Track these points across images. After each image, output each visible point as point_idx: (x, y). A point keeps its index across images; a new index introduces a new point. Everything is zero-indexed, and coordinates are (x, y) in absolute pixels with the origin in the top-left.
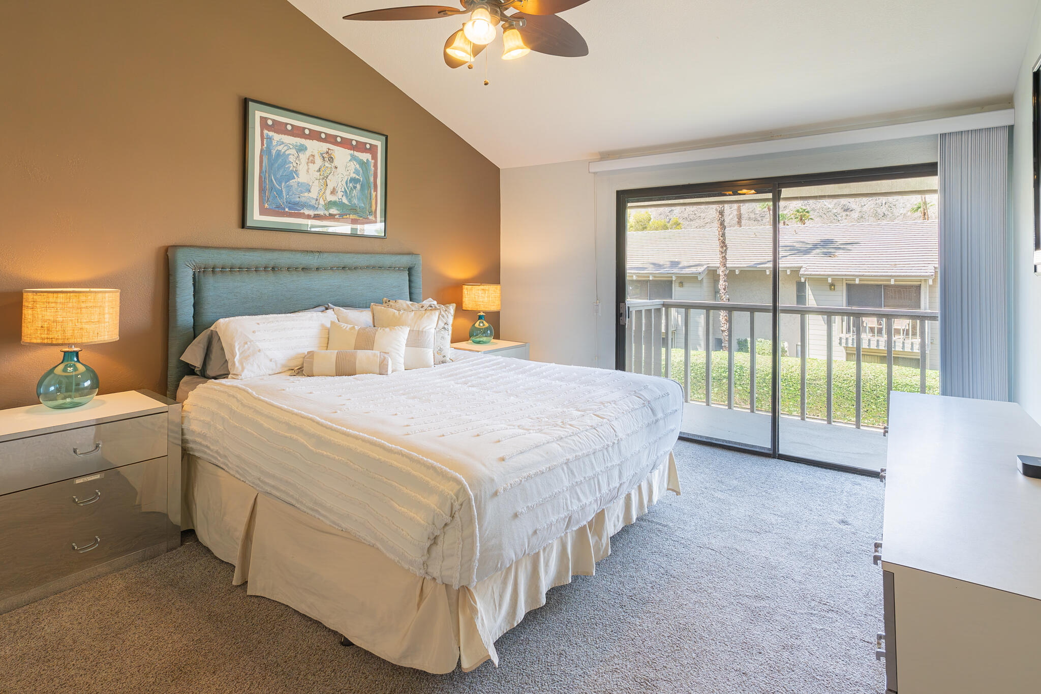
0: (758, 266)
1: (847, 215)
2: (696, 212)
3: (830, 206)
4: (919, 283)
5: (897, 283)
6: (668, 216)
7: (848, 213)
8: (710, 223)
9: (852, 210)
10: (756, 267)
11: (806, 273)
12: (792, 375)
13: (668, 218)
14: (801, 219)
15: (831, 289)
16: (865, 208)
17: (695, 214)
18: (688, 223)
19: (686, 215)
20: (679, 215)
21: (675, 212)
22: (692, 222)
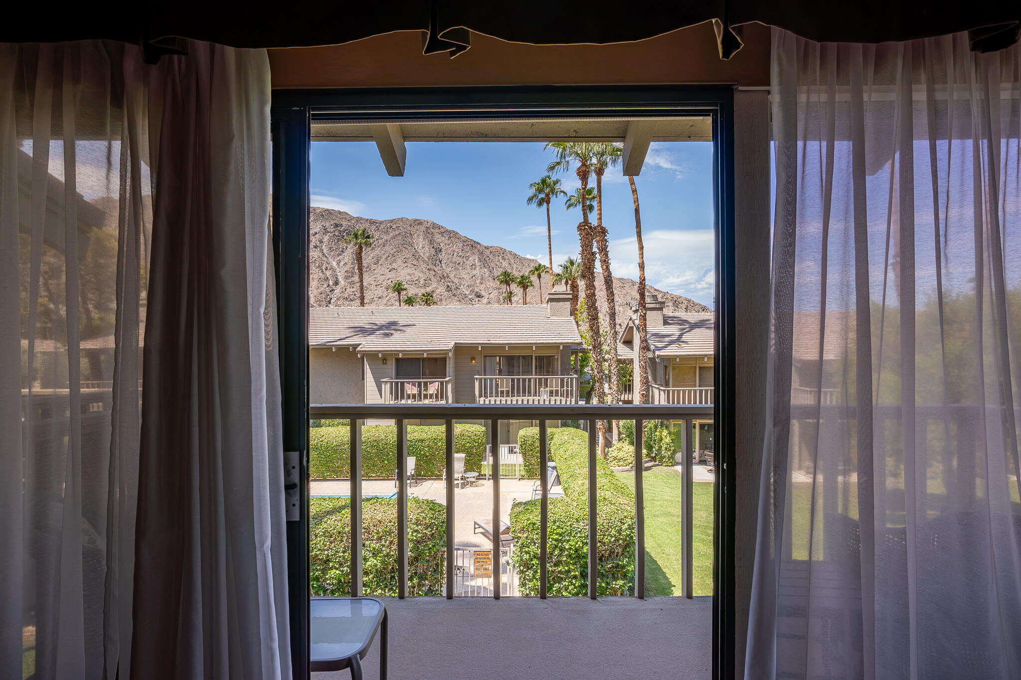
0: (327, 344)
1: (479, 301)
2: (356, 293)
3: (467, 293)
4: (445, 356)
5: (430, 356)
6: (328, 295)
7: (479, 299)
8: (369, 304)
9: (482, 297)
10: (326, 345)
11: (362, 349)
12: (322, 443)
13: (328, 297)
14: (426, 303)
15: (383, 363)
16: (491, 296)
17: (355, 295)
18: (348, 303)
19: (346, 295)
20: (340, 295)
21: (336, 291)
22: (352, 302)
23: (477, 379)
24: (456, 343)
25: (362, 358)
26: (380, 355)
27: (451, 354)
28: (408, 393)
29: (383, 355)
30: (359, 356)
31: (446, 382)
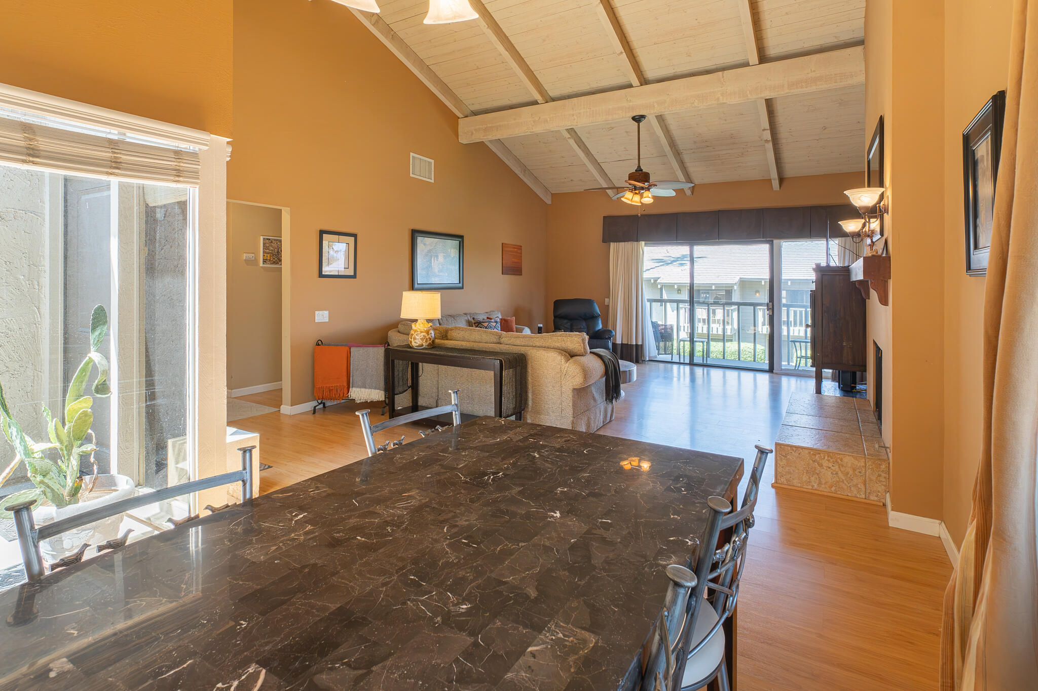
23: (760, 309)
24: (740, 278)
25: (661, 289)
26: (676, 287)
27: (735, 287)
28: (699, 317)
29: (678, 286)
30: (659, 287)
31: (732, 310)
